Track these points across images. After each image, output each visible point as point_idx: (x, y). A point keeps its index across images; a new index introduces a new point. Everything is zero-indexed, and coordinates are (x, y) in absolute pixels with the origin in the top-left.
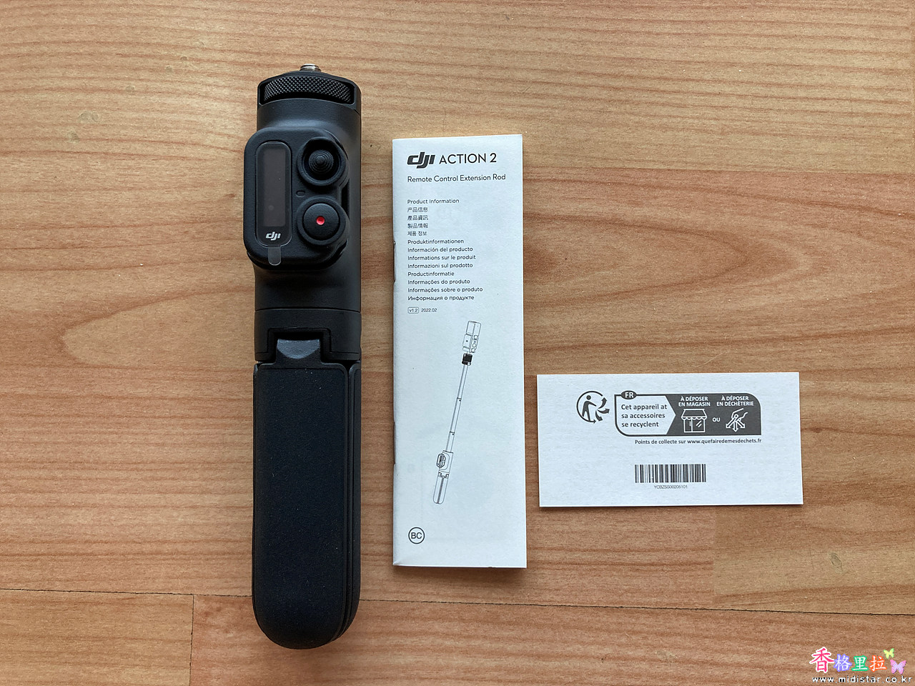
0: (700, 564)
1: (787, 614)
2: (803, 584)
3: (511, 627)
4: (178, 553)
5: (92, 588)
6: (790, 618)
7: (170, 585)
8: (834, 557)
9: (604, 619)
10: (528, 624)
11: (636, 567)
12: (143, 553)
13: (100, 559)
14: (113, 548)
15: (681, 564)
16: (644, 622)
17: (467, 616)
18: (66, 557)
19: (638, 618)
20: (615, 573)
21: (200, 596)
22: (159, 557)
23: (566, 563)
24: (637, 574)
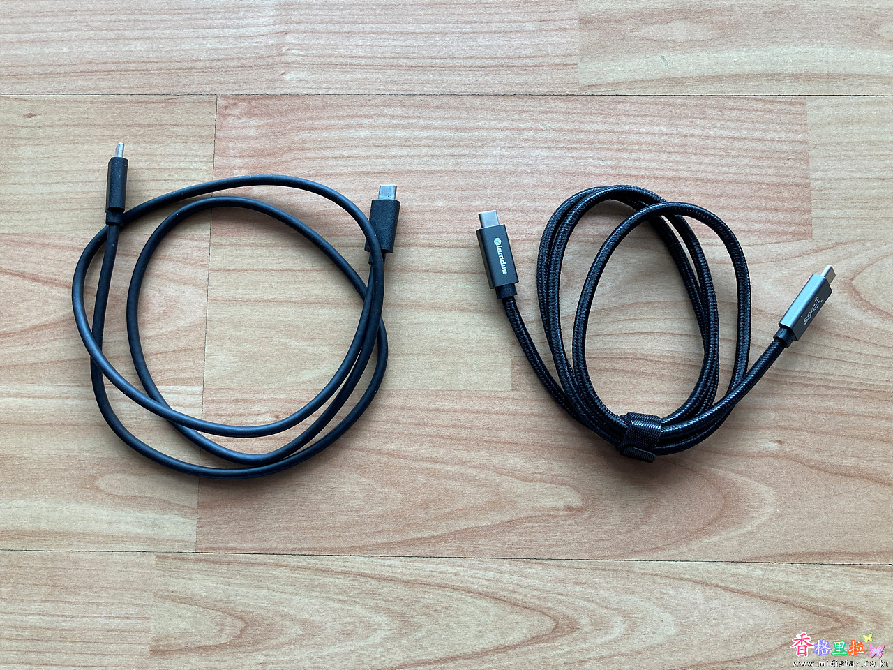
0: (569, 65)
1: (631, 97)
2: (642, 77)
3: (438, 110)
4: (206, 68)
5: (148, 92)
6: (633, 99)
7: (201, 89)
8: (663, 58)
9: (503, 103)
10: (450, 108)
11: (524, 68)
12: (182, 69)
13: (153, 73)
14: (161, 66)
15: (556, 65)
16: (531, 105)
17: (406, 103)
18: (129, 73)
19: (526, 102)
20: (509, 72)
21: (222, 96)
22: (194, 70)
23: (475, 67)
24: (525, 72)
